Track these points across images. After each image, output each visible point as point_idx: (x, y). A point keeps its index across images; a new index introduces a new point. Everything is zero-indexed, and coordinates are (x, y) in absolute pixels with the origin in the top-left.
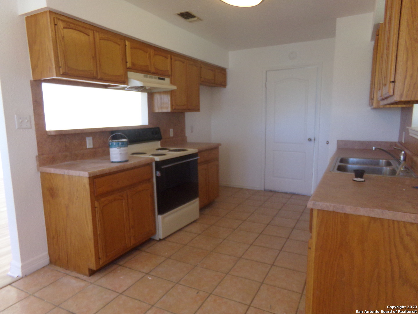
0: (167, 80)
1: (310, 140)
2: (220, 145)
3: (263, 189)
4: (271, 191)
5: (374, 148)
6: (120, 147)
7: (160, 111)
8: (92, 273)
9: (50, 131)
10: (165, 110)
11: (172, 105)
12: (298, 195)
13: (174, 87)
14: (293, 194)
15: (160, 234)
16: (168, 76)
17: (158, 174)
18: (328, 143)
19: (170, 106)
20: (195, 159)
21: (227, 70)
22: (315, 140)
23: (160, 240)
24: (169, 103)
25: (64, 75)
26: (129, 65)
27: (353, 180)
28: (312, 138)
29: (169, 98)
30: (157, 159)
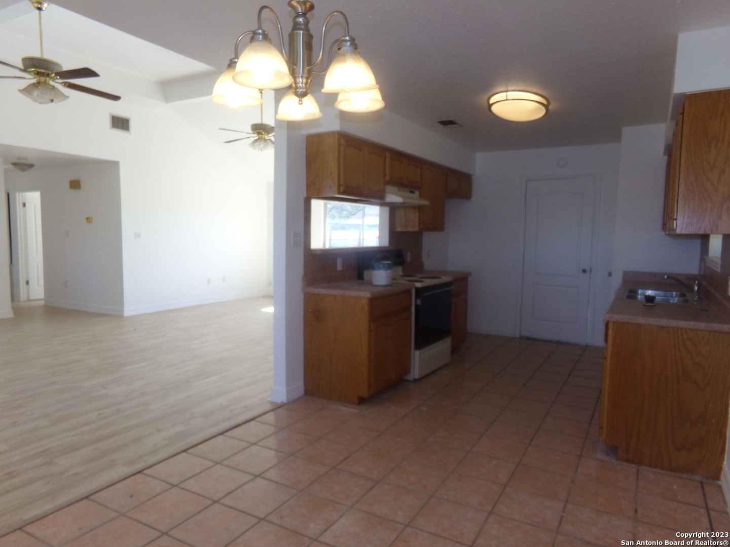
0: (417, 193)
1: (584, 271)
2: (469, 274)
3: (518, 335)
4: (529, 339)
5: (666, 277)
6: (387, 269)
7: (404, 230)
8: (361, 401)
9: (315, 250)
10: (410, 229)
11: (420, 224)
12: (568, 344)
13: (425, 203)
14: (559, 343)
15: (415, 372)
16: (418, 188)
17: (419, 302)
18: (610, 274)
19: (417, 224)
20: (450, 288)
21: (473, 177)
22: (591, 271)
23: (415, 380)
24: (417, 220)
25: (344, 193)
26: (387, 178)
27: (644, 305)
28: (588, 269)
29: (417, 216)
30: (418, 285)
